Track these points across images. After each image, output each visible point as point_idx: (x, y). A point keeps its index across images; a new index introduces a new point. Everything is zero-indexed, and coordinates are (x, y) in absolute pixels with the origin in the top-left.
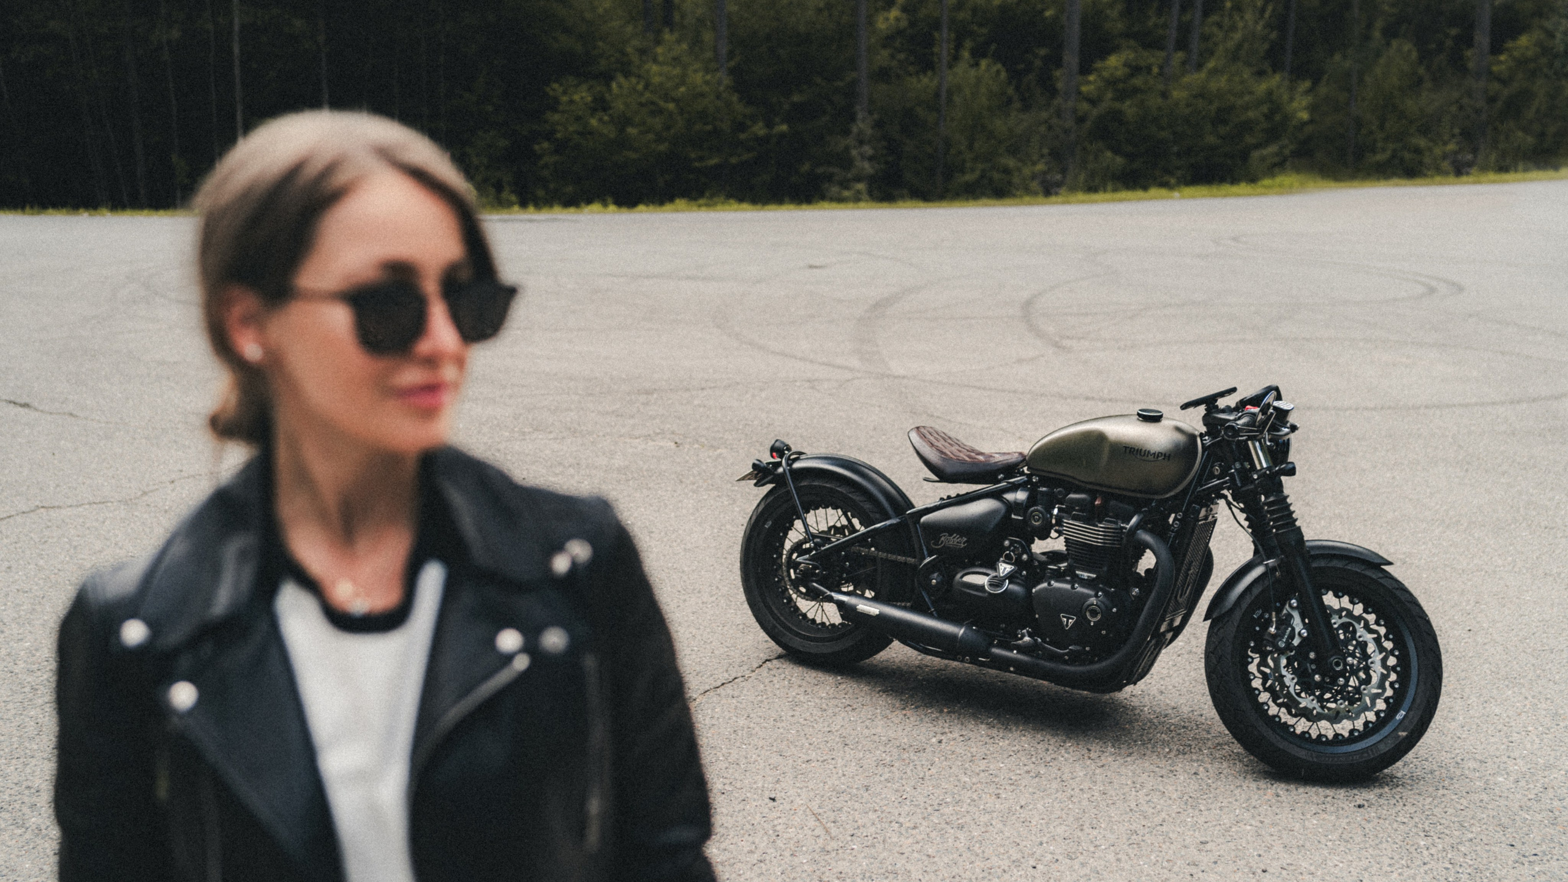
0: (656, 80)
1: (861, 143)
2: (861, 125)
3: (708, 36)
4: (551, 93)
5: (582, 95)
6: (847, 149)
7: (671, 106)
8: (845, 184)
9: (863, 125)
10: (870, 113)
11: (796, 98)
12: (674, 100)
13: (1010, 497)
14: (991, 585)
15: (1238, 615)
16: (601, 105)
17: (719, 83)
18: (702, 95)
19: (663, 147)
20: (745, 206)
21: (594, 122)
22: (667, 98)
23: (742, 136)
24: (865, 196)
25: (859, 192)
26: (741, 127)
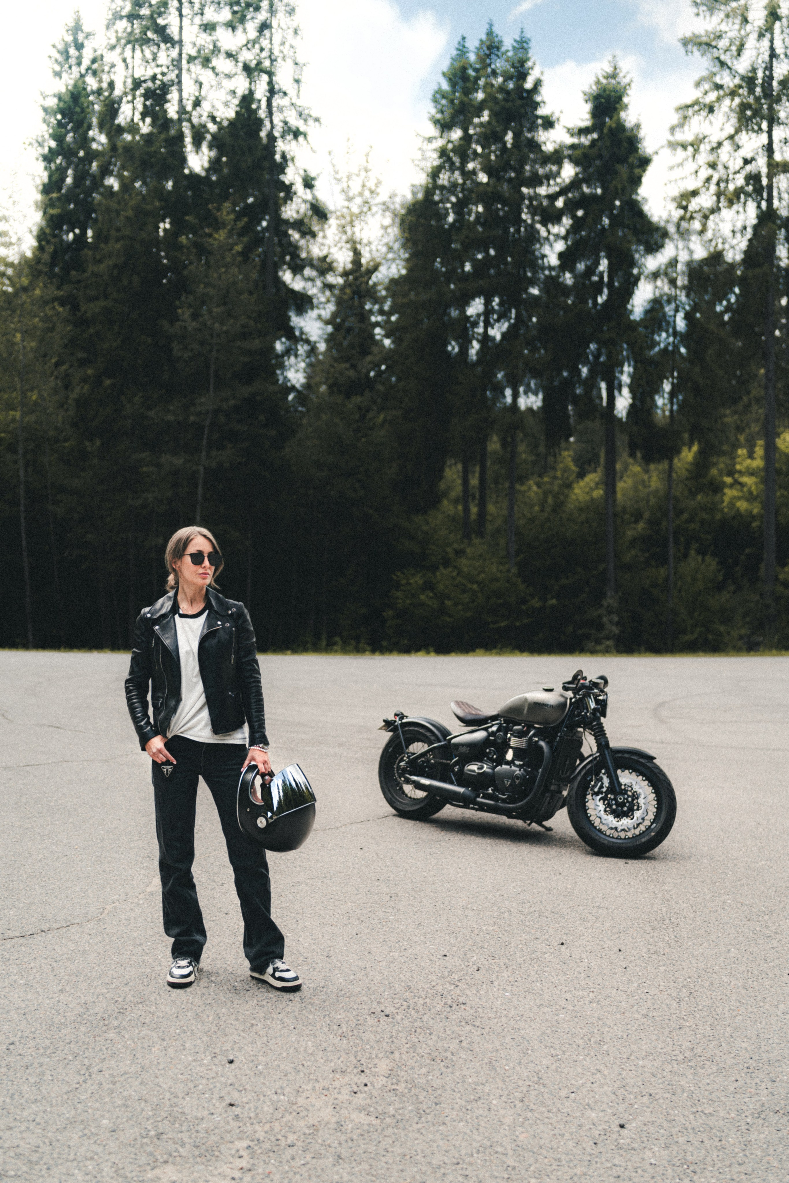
0: (466, 570)
1: (610, 613)
2: (609, 601)
3: (502, 541)
4: (395, 578)
5: (417, 580)
6: (600, 617)
7: (475, 586)
8: (598, 642)
9: (611, 600)
10: (616, 592)
11: (564, 581)
12: (477, 582)
13: (490, 730)
14: (478, 769)
15: (579, 778)
16: (429, 586)
17: (508, 571)
18: (497, 580)
19: (469, 614)
20: (525, 654)
21: (423, 597)
22: (473, 582)
23: (524, 607)
24: (613, 650)
25: (608, 646)
26: (524, 601)
